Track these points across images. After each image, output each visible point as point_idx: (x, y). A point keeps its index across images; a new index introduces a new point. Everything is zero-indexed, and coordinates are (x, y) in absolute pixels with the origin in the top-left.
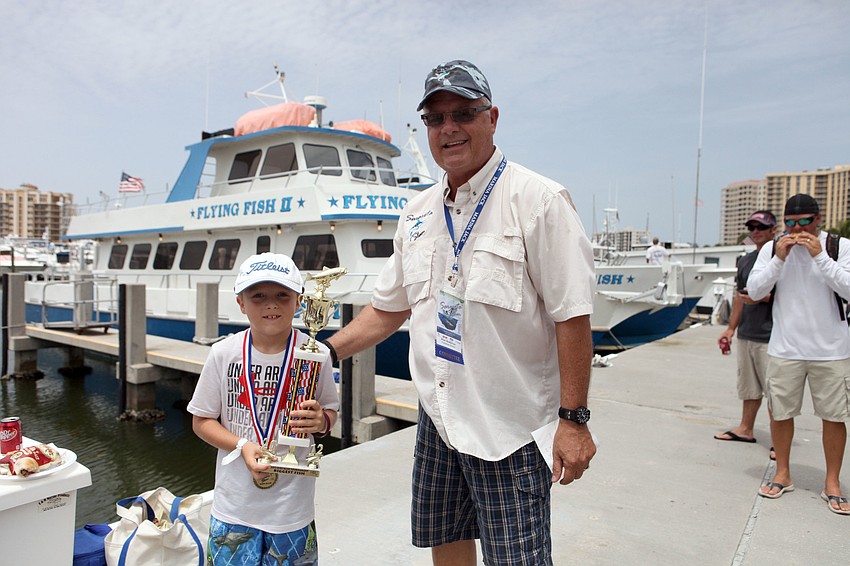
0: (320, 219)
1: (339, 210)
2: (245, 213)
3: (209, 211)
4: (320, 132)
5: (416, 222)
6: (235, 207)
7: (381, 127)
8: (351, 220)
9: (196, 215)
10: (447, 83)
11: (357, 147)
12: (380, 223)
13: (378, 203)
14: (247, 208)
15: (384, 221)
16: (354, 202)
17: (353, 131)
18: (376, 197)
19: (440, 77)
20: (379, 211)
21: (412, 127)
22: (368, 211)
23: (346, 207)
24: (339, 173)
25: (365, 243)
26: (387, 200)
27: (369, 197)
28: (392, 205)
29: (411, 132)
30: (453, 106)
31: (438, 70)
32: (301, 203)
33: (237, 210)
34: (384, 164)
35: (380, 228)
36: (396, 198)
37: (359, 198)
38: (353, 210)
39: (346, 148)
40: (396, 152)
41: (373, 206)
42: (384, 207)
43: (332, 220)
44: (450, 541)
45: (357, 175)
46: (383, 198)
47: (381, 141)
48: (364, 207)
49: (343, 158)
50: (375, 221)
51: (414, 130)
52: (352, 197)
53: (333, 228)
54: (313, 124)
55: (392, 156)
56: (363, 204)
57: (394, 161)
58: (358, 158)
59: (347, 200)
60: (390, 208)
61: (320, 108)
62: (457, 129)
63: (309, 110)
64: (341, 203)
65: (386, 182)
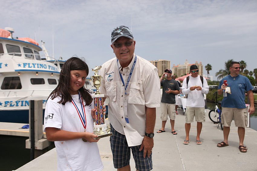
0: (14, 71)
1: (22, 68)
4: (12, 40)
5: (109, 75)
7: (35, 40)
8: (26, 72)
10: (121, 33)
11: (27, 47)
12: (37, 73)
13: (36, 66)
15: (39, 72)
16: (27, 65)
17: (25, 41)
18: (35, 64)
19: (119, 31)
20: (36, 69)
21: (43, 42)
22: (33, 69)
23: (24, 67)
24: (20, 55)
25: (31, 79)
26: (39, 65)
27: (33, 64)
28: (41, 67)
29: (43, 43)
30: (125, 41)
31: (117, 29)
32: (6, 65)
34: (37, 53)
35: (37, 74)
36: (42, 65)
37: (29, 64)
38: (27, 68)
39: (23, 47)
40: (40, 49)
41: (34, 67)
42: (38, 67)
43: (19, 72)
44: (124, 166)
45: (26, 55)
46: (38, 64)
47: (35, 45)
48: (31, 67)
49: (22, 50)
50: (35, 72)
51: (44, 43)
52: (26, 64)
53: (19, 74)
54: (10, 37)
55: (39, 51)
56: (30, 66)
58: (27, 50)
59: (25, 65)
60: (40, 68)
61: (12, 32)
62: (126, 48)
63: (8, 32)
64: (22, 65)
65: (37, 59)
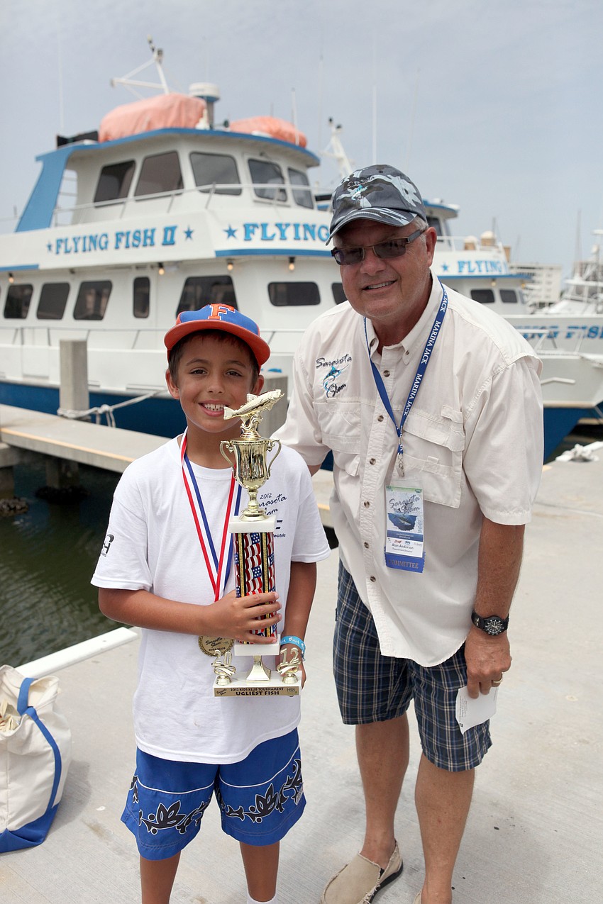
0: (213, 255)
1: (238, 243)
2: (117, 248)
3: (71, 244)
4: (212, 135)
5: (329, 368)
6: (104, 239)
7: (293, 125)
8: (254, 257)
9: (54, 248)
11: (261, 154)
12: (292, 260)
13: (290, 232)
14: (118, 240)
15: (298, 258)
16: (258, 232)
17: (256, 133)
18: (287, 225)
19: (355, 194)
20: (290, 244)
21: (336, 122)
22: (277, 244)
23: (247, 239)
24: (238, 193)
25: (272, 286)
26: (301, 230)
27: (279, 226)
28: (308, 235)
29: (334, 129)
32: (189, 234)
33: (106, 243)
34: (298, 178)
35: (292, 267)
36: (314, 226)
37: (264, 226)
38: (256, 243)
39: (247, 157)
40: (313, 161)
41: (283, 238)
42: (297, 238)
43: (230, 257)
44: (383, 719)
45: (261, 194)
46: (296, 226)
47: (293, 146)
48: (271, 239)
49: (244, 171)
50: (286, 258)
51: (339, 127)
52: (255, 226)
53: (230, 267)
54: (203, 125)
55: (309, 166)
56: (269, 234)
57: (311, 173)
58: (262, 171)
59: (249, 229)
60: (306, 239)
61: (211, 101)
62: (382, 267)
63: (197, 104)
64: (240, 233)
65: (300, 203)
